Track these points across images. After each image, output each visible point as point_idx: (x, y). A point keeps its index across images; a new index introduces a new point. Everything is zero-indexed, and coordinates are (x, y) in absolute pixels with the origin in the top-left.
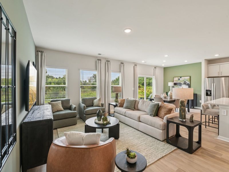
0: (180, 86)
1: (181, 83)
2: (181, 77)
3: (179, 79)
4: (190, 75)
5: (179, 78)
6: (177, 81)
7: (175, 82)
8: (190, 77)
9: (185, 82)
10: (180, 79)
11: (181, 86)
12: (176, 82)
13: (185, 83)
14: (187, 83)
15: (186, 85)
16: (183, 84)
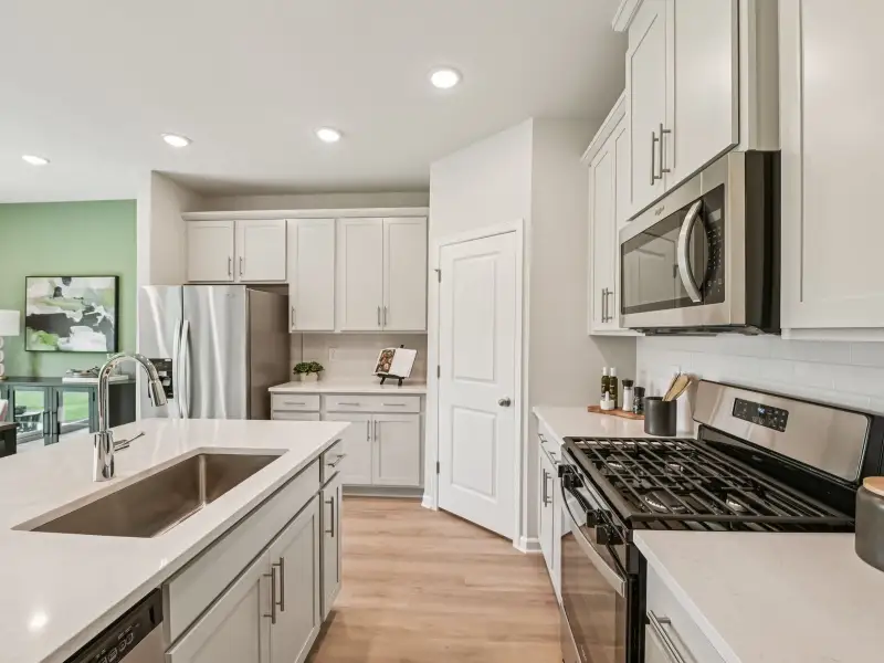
0: (62, 336)
1: (69, 314)
2: (67, 279)
3: (57, 292)
4: (116, 270)
5: (59, 282)
6: (49, 304)
7: (33, 310)
8: (117, 279)
9: (91, 309)
10: (65, 290)
11: (66, 334)
12: (37, 312)
13: (89, 319)
14: (100, 318)
15: (96, 330)
16: (81, 323)
